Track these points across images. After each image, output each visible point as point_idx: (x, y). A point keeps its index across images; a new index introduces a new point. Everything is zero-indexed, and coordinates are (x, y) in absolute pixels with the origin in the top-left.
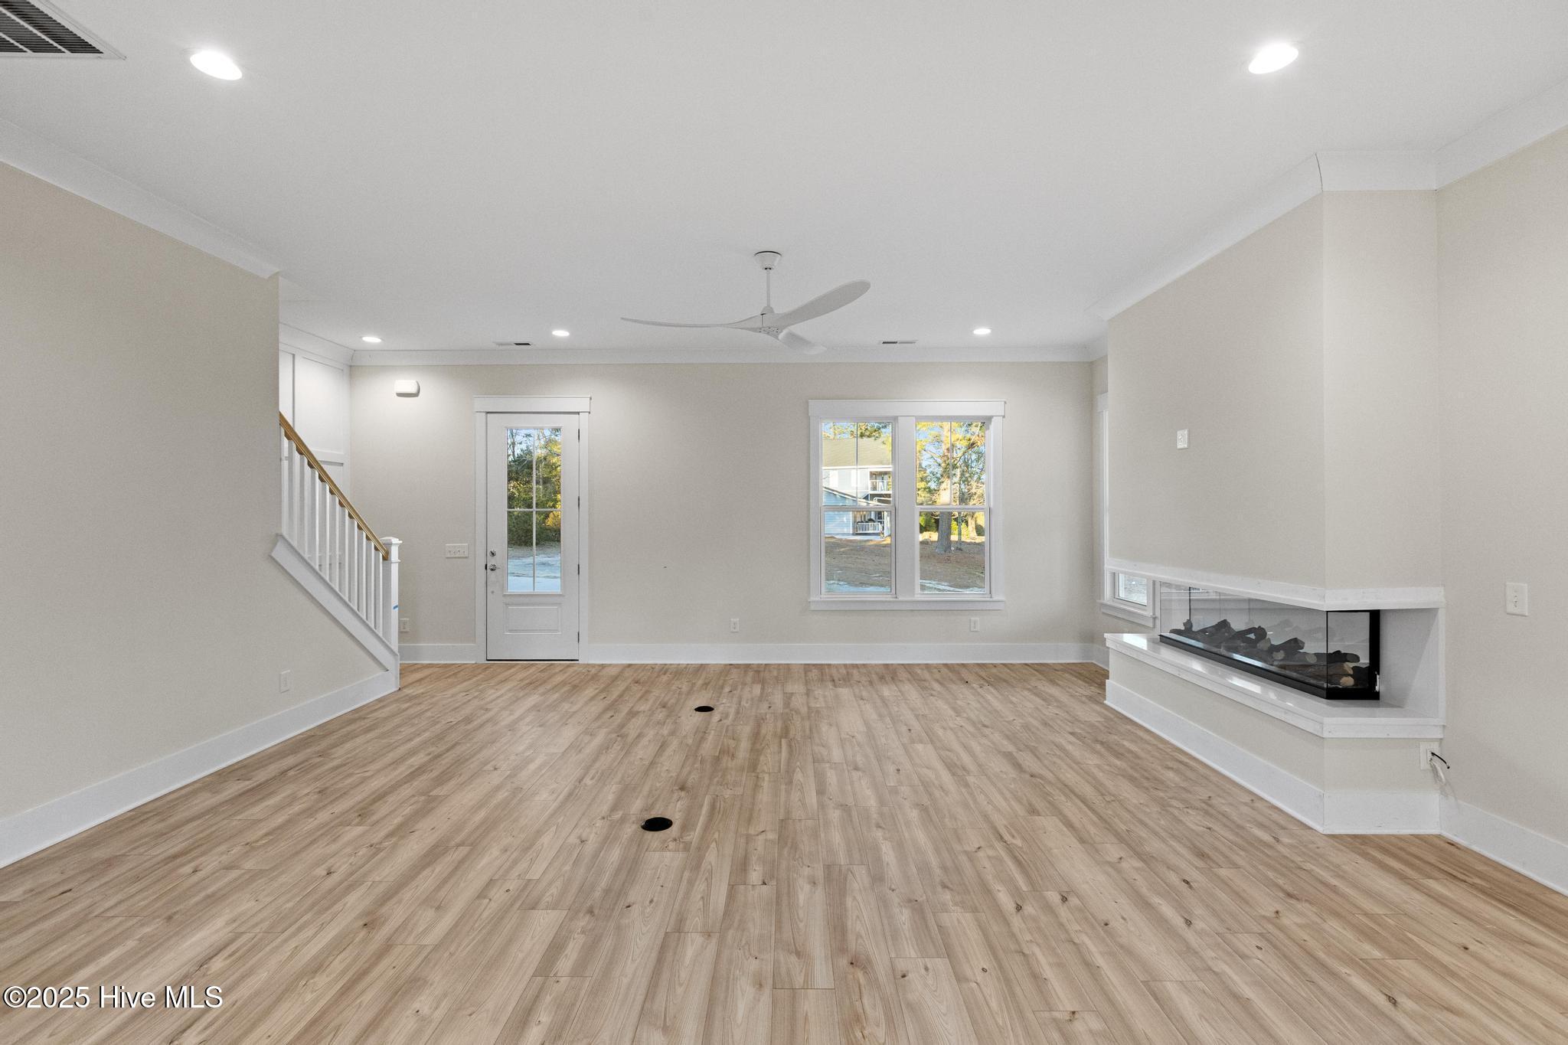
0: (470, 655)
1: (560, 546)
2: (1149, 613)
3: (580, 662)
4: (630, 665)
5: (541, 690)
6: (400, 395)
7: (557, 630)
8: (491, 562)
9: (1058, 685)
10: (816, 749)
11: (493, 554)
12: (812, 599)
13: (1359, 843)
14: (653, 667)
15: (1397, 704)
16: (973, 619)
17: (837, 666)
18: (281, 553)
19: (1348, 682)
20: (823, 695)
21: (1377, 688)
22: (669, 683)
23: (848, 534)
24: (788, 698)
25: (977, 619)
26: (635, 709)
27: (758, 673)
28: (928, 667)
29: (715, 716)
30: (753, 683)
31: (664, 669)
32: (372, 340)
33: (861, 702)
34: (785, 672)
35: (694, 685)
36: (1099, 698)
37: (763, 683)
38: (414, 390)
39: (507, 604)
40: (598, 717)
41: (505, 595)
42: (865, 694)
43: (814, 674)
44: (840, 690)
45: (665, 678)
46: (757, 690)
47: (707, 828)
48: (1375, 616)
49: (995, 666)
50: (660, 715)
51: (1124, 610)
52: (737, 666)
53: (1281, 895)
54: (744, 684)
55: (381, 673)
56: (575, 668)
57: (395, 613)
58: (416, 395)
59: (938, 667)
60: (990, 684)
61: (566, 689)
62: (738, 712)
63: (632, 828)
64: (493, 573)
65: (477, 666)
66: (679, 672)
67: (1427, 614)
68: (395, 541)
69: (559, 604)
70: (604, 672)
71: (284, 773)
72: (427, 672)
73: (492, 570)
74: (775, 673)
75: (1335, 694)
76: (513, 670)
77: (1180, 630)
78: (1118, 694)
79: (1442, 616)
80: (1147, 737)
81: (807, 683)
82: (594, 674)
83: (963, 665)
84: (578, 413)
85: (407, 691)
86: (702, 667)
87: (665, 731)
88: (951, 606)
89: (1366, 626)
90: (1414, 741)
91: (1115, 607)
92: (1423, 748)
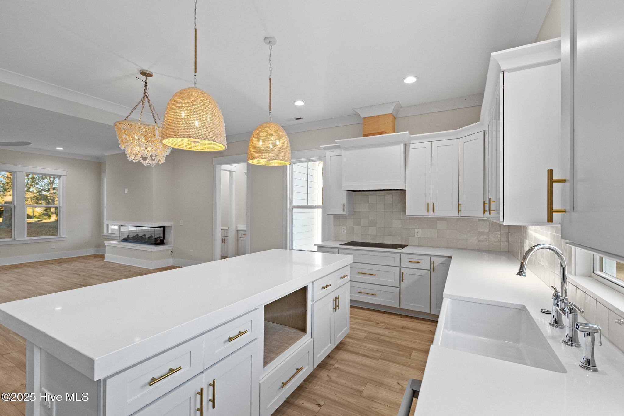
2: (118, 235)
15: (167, 244)
16: (52, 244)
19: (159, 241)
21: (164, 242)
25: (54, 244)
28: (32, 263)
36: (102, 260)
48: (164, 227)
49: (63, 259)
51: (110, 236)
59: (37, 262)
60: (62, 263)
67: (171, 226)
75: (156, 244)
77: (126, 238)
78: (109, 257)
79: (173, 226)
80: (117, 264)
83: (48, 260)
88: (43, 241)
89: (162, 230)
90: (168, 250)
91: (108, 235)
92: (170, 251)
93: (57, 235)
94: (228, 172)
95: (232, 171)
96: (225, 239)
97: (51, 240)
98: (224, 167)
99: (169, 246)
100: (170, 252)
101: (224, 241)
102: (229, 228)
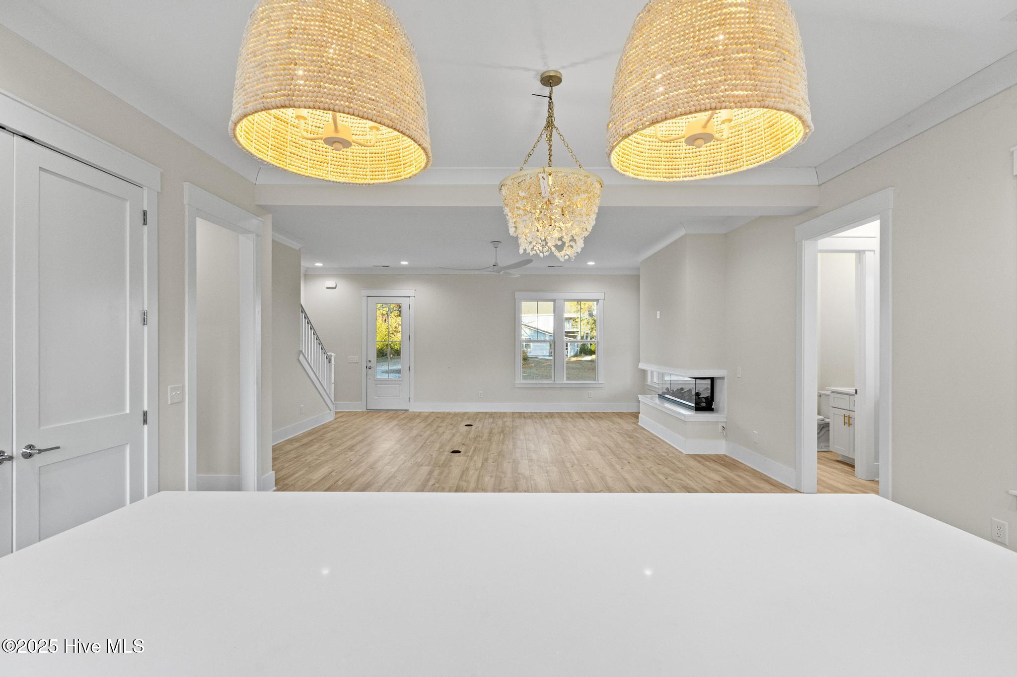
0: (359, 407)
1: (400, 358)
2: (660, 387)
3: (410, 411)
4: (433, 412)
5: (397, 419)
6: (327, 288)
7: (399, 397)
8: (369, 365)
9: (622, 418)
10: (514, 436)
11: (370, 361)
12: (516, 382)
13: (694, 457)
14: (443, 413)
15: (717, 412)
16: (589, 391)
17: (527, 413)
18: (301, 358)
19: (703, 405)
20: (518, 422)
21: (713, 407)
22: (452, 418)
23: (546, 356)
24: (504, 423)
25: (591, 392)
26: (440, 425)
27: (492, 415)
28: (568, 413)
29: (473, 428)
30: (489, 418)
31: (449, 414)
32: (319, 265)
33: (535, 424)
34: (503, 415)
35: (463, 419)
36: (636, 423)
37: (494, 418)
38: (334, 286)
39: (376, 384)
40: (424, 428)
41: (375, 380)
42: (537, 421)
43: (517, 415)
44: (527, 420)
45: (450, 416)
46: (491, 420)
47: (473, 453)
48: (712, 379)
49: (599, 413)
50: (451, 427)
52: (482, 413)
53: (656, 464)
54: (485, 418)
55: (329, 411)
56: (408, 413)
57: (333, 385)
58: (335, 288)
59: (573, 413)
60: (593, 418)
61: (407, 419)
62: (483, 426)
63: (447, 453)
64: (370, 370)
65: (363, 412)
66: (456, 415)
67: (723, 378)
68: (333, 354)
69: (400, 384)
70: (422, 414)
71: (312, 441)
72: (342, 414)
73: (370, 368)
74: (499, 415)
75: (699, 409)
76: (380, 414)
77: (665, 392)
78: (644, 420)
79: (726, 379)
81: (513, 418)
82: (418, 415)
83: (585, 413)
84: (409, 297)
85: (338, 420)
86: (466, 413)
87: (454, 431)
88: (580, 386)
89: (710, 383)
90: (717, 423)
91: (652, 385)
92: (720, 426)
93: (595, 380)
94: (854, 255)
95: (864, 251)
96: (849, 418)
97: (587, 386)
98: (825, 242)
99: (717, 415)
100: (720, 428)
101: (847, 421)
102: (856, 391)
